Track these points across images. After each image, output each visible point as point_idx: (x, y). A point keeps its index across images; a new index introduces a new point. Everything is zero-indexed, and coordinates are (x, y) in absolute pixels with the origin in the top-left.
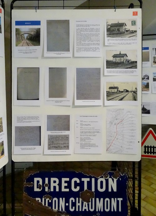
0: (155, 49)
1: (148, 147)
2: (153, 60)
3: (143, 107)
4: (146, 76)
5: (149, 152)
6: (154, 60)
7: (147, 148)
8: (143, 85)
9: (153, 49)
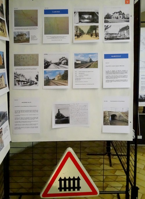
0: (78, 14)
1: (65, 180)
2: (74, 32)
3: (59, 112)
4: (63, 59)
5: (67, 188)
6: (77, 32)
7: (63, 182)
8: (58, 75)
9: (75, 12)
